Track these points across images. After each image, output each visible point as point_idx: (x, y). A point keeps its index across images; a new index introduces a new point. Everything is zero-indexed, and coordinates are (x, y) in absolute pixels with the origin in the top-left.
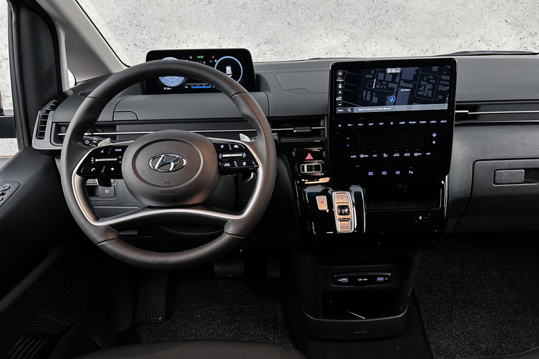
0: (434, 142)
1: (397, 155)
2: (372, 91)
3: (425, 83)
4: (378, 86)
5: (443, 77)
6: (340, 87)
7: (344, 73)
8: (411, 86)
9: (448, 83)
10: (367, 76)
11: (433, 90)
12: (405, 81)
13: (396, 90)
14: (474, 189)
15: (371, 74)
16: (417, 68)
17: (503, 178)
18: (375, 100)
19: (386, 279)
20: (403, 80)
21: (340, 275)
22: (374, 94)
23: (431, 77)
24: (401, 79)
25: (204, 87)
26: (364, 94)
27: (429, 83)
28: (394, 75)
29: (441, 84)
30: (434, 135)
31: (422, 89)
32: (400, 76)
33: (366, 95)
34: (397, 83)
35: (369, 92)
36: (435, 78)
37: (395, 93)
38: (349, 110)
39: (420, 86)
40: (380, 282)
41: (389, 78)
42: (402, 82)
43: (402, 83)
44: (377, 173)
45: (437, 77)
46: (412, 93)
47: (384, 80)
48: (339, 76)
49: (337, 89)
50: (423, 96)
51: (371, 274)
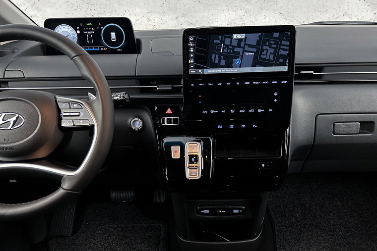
0: (275, 100)
1: (242, 111)
2: (220, 55)
3: (267, 48)
4: (225, 51)
5: (284, 42)
6: (192, 51)
7: (195, 38)
8: (255, 50)
9: (288, 48)
10: (215, 41)
11: (274, 53)
12: (250, 46)
13: (241, 54)
14: (316, 139)
15: (219, 39)
16: (260, 34)
17: (342, 129)
18: (223, 62)
19: (241, 211)
20: (247, 45)
21: (202, 207)
22: (222, 57)
23: (273, 42)
24: (245, 44)
25: (94, 49)
26: (213, 58)
27: (271, 47)
28: (240, 40)
29: (282, 49)
30: (276, 94)
31: (265, 53)
32: (245, 41)
33: (215, 58)
34: (242, 47)
35: (217, 56)
36: (276, 43)
37: (240, 57)
38: (200, 71)
39: (263, 50)
40: (236, 214)
41: (235, 43)
42: (246, 46)
43: (247, 48)
44: (226, 127)
45: (278, 42)
46: (255, 57)
47: (230, 45)
48: (191, 41)
49: (189, 53)
50: (265, 59)
51: (228, 207)
